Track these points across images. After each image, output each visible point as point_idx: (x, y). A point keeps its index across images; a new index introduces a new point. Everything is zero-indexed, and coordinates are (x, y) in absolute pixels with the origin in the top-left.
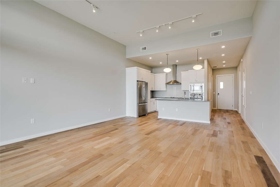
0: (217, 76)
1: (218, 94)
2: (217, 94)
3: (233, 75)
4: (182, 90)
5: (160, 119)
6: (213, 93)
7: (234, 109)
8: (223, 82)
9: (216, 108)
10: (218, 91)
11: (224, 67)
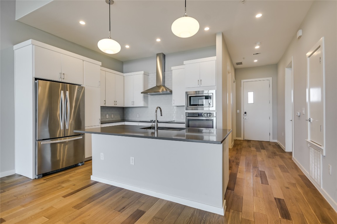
0: (243, 81)
1: (245, 113)
2: (243, 113)
3: (270, 79)
4: (173, 105)
5: (96, 182)
6: (236, 111)
7: (272, 140)
8: (252, 93)
9: (242, 139)
10: (244, 108)
11: (256, 63)
